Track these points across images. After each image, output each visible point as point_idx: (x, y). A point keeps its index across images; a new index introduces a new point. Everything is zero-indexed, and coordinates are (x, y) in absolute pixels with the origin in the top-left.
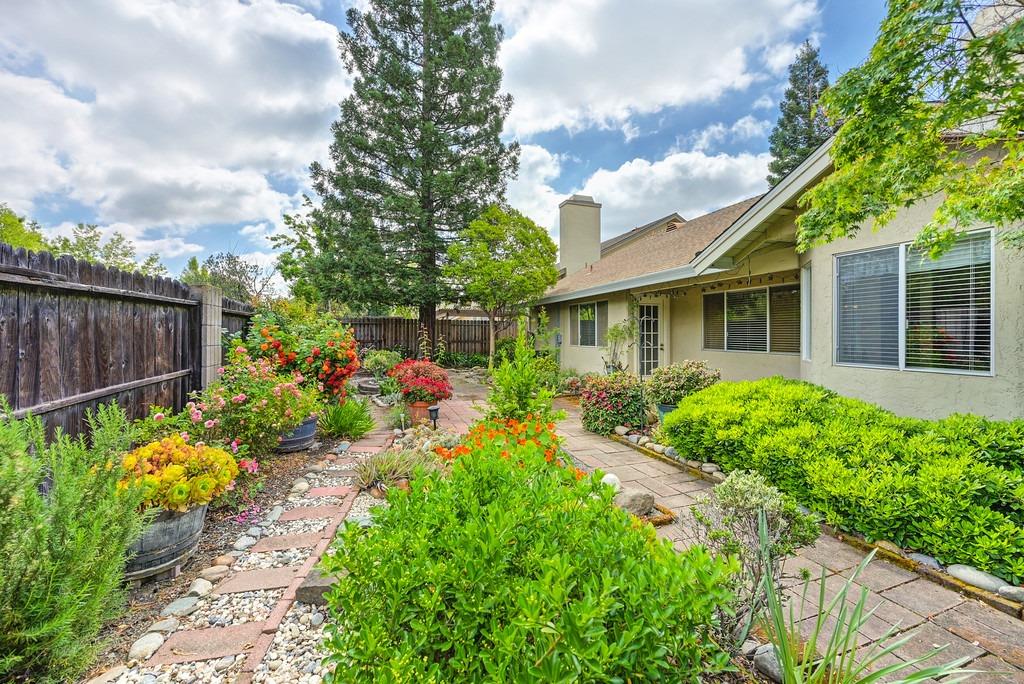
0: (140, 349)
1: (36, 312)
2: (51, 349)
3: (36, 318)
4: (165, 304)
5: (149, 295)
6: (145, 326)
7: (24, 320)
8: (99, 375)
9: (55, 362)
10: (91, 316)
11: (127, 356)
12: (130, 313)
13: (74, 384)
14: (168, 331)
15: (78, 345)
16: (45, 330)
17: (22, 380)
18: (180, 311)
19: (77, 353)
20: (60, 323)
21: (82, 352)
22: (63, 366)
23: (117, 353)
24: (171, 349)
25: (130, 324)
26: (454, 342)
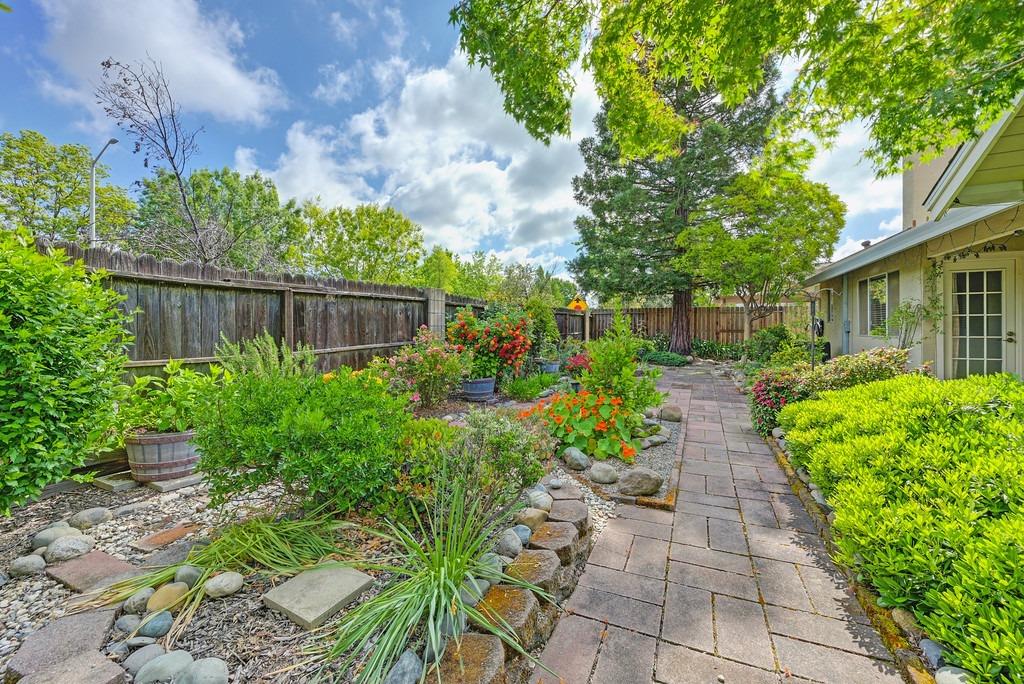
0: (387, 326)
1: (326, 306)
2: (334, 324)
3: (326, 309)
4: (405, 301)
5: (395, 296)
6: (390, 314)
7: (320, 310)
8: (360, 338)
9: (336, 330)
10: (355, 308)
11: (378, 329)
12: (379, 306)
13: (345, 341)
14: (407, 317)
15: (347, 322)
16: (331, 315)
17: (319, 337)
18: (417, 305)
19: (347, 326)
20: (338, 311)
21: (350, 325)
22: (340, 332)
23: (371, 327)
24: (410, 327)
25: (380, 313)
26: (723, 331)
